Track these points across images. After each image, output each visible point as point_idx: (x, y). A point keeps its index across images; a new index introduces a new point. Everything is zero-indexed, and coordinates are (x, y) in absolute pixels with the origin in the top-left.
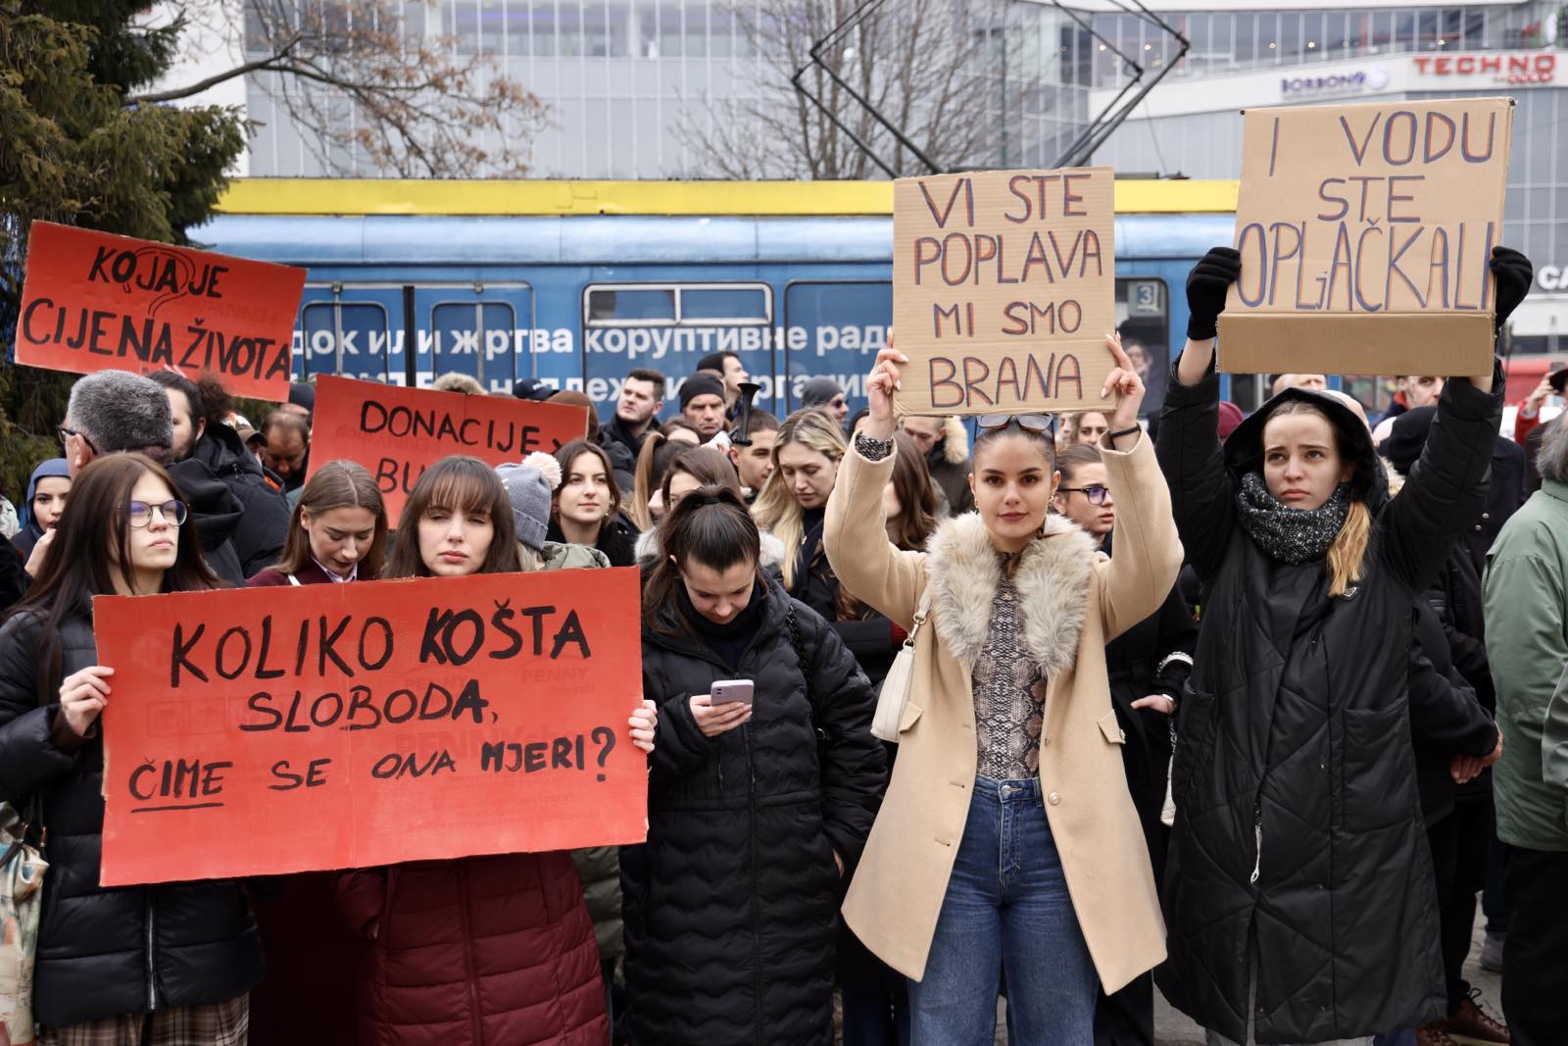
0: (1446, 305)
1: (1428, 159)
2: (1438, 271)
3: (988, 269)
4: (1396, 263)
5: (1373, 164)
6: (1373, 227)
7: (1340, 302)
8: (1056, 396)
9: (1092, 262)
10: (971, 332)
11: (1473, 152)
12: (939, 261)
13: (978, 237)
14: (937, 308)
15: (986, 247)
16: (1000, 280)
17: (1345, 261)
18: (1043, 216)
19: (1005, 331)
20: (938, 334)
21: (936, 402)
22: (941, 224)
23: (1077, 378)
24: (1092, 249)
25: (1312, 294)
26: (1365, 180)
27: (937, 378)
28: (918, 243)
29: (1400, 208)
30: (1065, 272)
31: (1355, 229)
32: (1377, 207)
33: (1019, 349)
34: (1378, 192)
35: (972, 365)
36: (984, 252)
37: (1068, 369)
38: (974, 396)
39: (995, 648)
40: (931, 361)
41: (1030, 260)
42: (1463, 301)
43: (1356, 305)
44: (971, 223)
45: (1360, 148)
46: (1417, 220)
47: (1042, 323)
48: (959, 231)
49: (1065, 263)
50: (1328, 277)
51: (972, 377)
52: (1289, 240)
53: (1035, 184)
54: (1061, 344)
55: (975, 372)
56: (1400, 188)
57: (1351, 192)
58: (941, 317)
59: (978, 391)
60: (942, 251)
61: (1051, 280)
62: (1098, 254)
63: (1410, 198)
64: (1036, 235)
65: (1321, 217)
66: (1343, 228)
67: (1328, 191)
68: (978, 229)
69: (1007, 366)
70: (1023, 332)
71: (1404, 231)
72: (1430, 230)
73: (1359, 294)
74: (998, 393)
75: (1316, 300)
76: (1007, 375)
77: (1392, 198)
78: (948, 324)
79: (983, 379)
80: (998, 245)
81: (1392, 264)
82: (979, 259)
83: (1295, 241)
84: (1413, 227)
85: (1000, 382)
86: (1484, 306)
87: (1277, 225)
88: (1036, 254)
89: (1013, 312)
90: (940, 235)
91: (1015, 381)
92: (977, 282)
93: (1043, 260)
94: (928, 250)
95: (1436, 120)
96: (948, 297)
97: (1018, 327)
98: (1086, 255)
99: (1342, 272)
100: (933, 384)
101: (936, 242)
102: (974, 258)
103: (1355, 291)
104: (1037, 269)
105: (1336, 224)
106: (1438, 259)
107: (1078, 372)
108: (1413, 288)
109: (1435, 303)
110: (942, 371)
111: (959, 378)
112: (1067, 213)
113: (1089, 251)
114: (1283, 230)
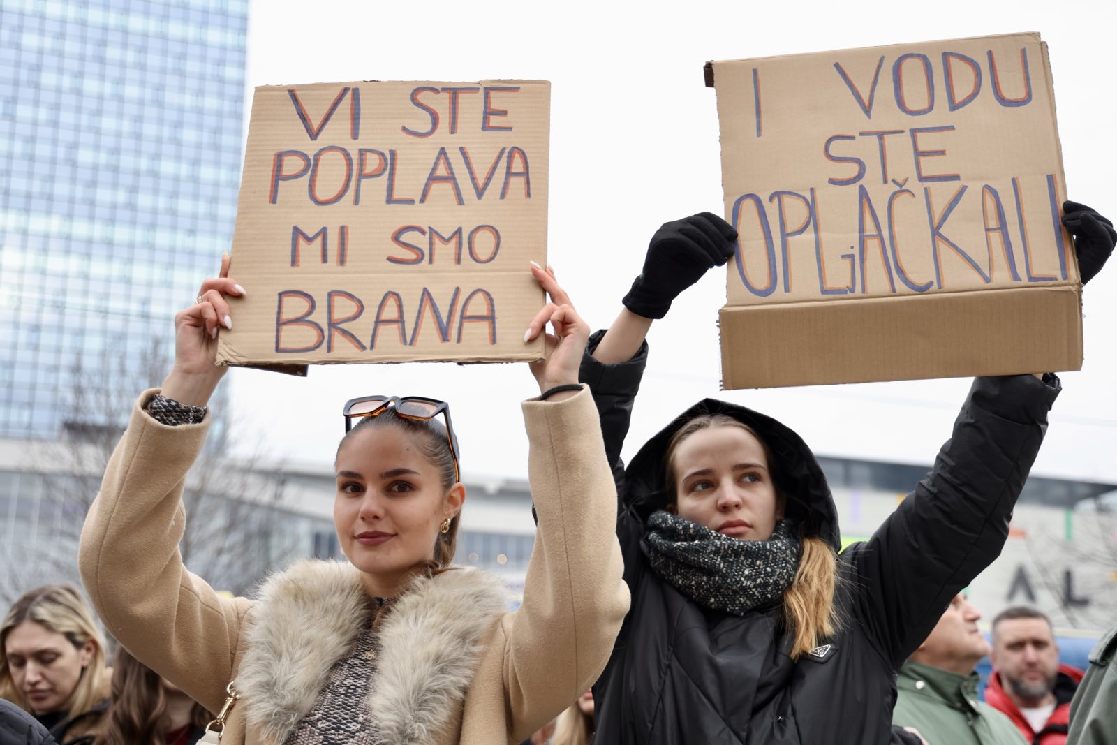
0: (1016, 277)
1: (954, 106)
2: (996, 237)
3: (374, 189)
4: (941, 231)
5: (886, 115)
6: (901, 189)
7: (877, 283)
8: (459, 340)
9: (517, 184)
10: (342, 260)
11: (1008, 94)
12: (307, 177)
13: (362, 152)
14: (297, 232)
15: (372, 163)
16: (390, 200)
17: (875, 233)
18: (453, 130)
19: (391, 259)
20: (294, 261)
21: (282, 345)
22: (314, 136)
23: (491, 318)
24: (518, 166)
25: (838, 275)
26: (880, 135)
27: (286, 316)
28: (279, 157)
29: (931, 166)
30: (480, 193)
31: (879, 194)
32: (901, 165)
33: (410, 282)
34: (899, 148)
35: (338, 301)
36: (369, 169)
37: (478, 306)
38: (338, 339)
39: (326, 716)
40: (280, 295)
41: (433, 178)
42: (1036, 272)
43: (900, 286)
44: (355, 135)
45: (866, 99)
46: (956, 177)
47: (445, 252)
48: (338, 144)
49: (481, 182)
50: (856, 252)
51: (337, 315)
52: (796, 212)
53: (445, 97)
54: (469, 277)
55: (344, 308)
56: (925, 141)
57: (867, 149)
58: (302, 242)
59: (345, 333)
60: (311, 166)
61: (460, 201)
62: (526, 173)
63: (942, 153)
64: (443, 151)
65: (832, 181)
66: (863, 193)
67: (837, 149)
68: (363, 142)
69: (391, 302)
70: (418, 260)
71: (942, 193)
72: (975, 188)
73: (901, 271)
74: (374, 336)
75: (845, 282)
76: (390, 312)
77: (918, 154)
78: (309, 252)
79: (354, 318)
80: (389, 162)
81: (936, 232)
82: (362, 175)
83: (804, 212)
84: (954, 186)
85: (378, 322)
86: (1065, 277)
87: (778, 195)
88: (442, 171)
89: (404, 238)
90: (311, 148)
91: (400, 320)
92: (356, 202)
93: (451, 178)
94: (292, 165)
95: (954, 62)
96: (311, 218)
97: (411, 255)
98: (509, 174)
99: (873, 247)
100: (280, 323)
101: (304, 156)
102: (356, 172)
103: (895, 268)
104: (441, 190)
105: (854, 188)
106: (993, 223)
107: (493, 311)
108: (969, 260)
109: (1001, 276)
110: (295, 307)
111: (320, 316)
112: (486, 127)
113: (514, 170)
114: (787, 200)
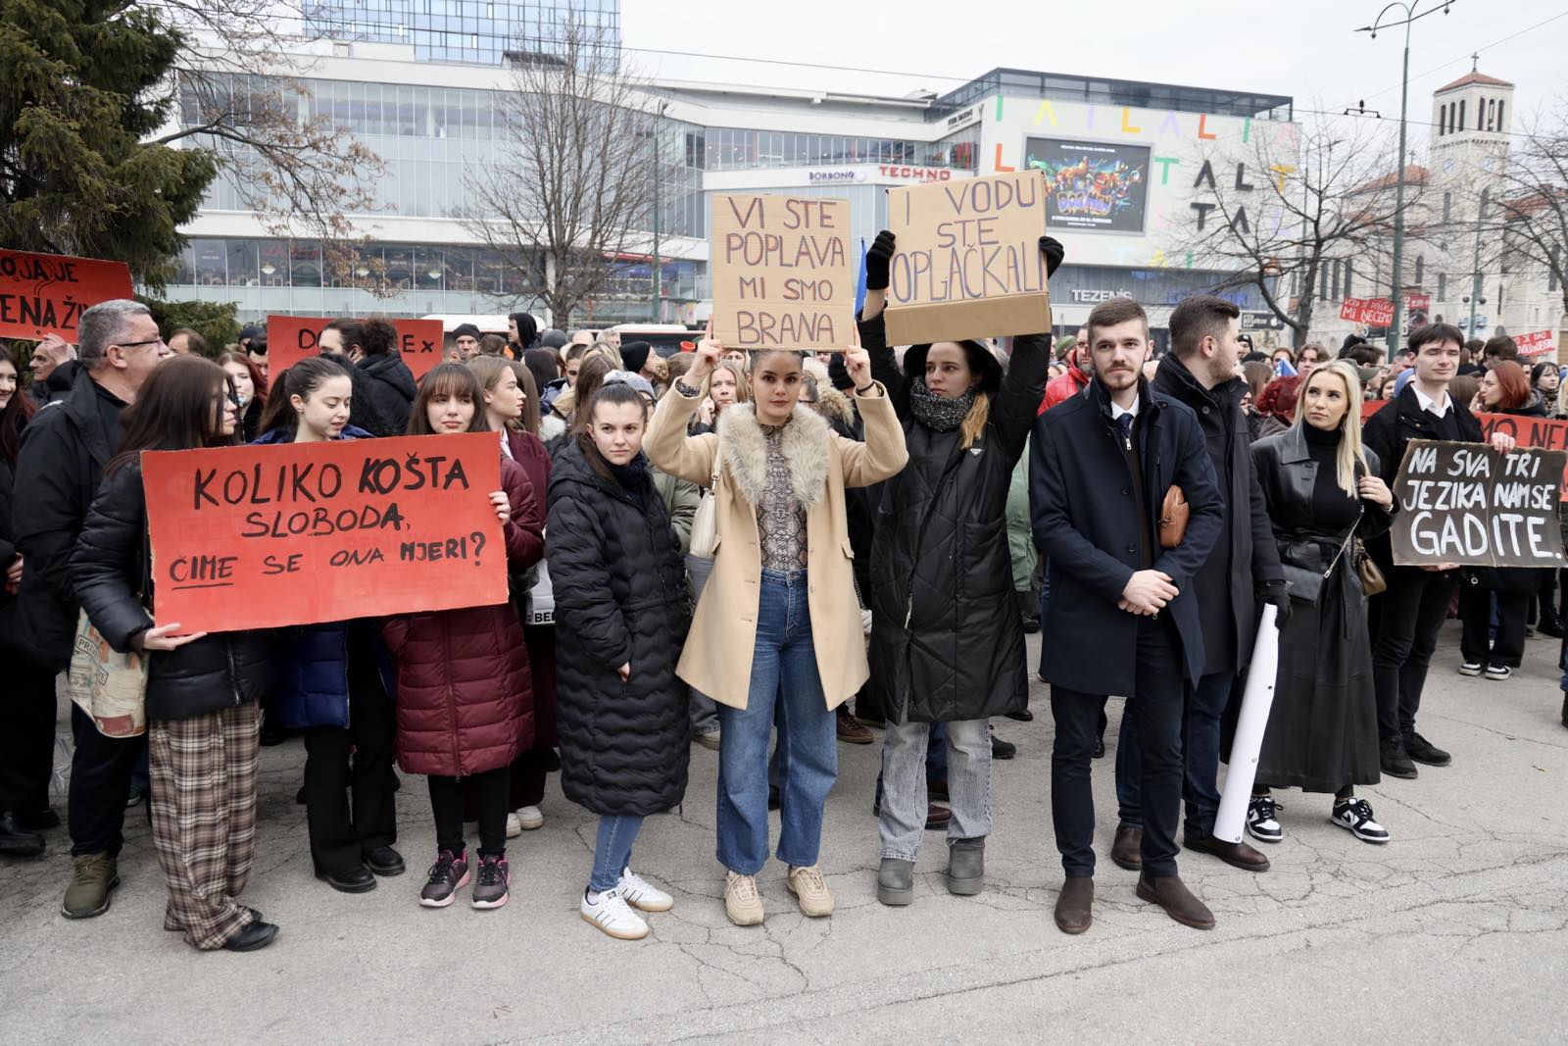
3: (774, 256)
4: (988, 268)
9: (838, 257)
10: (763, 297)
12: (743, 249)
13: (767, 236)
14: (742, 279)
15: (772, 243)
16: (782, 265)
18: (807, 226)
19: (785, 297)
20: (743, 296)
21: (743, 339)
22: (743, 226)
23: (831, 329)
24: (838, 249)
27: (743, 324)
28: (729, 237)
30: (822, 264)
33: (794, 308)
35: (765, 318)
36: (771, 246)
37: (825, 324)
38: (766, 338)
40: (739, 313)
41: (800, 253)
44: (762, 226)
47: (808, 293)
48: (755, 230)
49: (822, 256)
51: (765, 325)
53: (802, 206)
54: (821, 308)
55: (767, 322)
58: (744, 286)
59: (769, 334)
60: (744, 243)
61: (814, 267)
62: (842, 252)
64: (803, 238)
68: (767, 230)
69: (787, 319)
70: (797, 298)
74: (781, 337)
75: (942, 294)
76: (787, 325)
78: (748, 290)
79: (772, 327)
80: (780, 242)
81: (985, 269)
82: (768, 250)
85: (783, 329)
88: (804, 250)
89: (790, 285)
90: (743, 233)
91: (792, 329)
92: (767, 265)
93: (808, 253)
94: (735, 242)
96: (749, 273)
97: (794, 295)
98: (834, 253)
100: (741, 328)
101: (740, 237)
102: (765, 249)
104: (803, 258)
107: (831, 326)
109: (1012, 289)
110: (746, 320)
111: (756, 326)
112: (822, 225)
113: (836, 250)
